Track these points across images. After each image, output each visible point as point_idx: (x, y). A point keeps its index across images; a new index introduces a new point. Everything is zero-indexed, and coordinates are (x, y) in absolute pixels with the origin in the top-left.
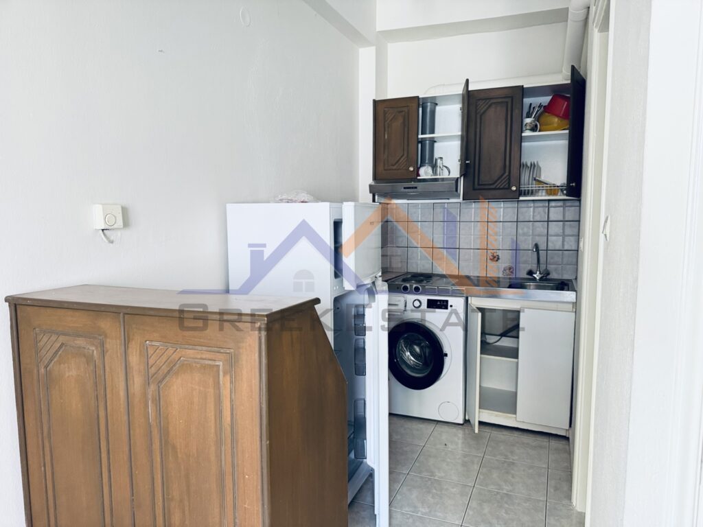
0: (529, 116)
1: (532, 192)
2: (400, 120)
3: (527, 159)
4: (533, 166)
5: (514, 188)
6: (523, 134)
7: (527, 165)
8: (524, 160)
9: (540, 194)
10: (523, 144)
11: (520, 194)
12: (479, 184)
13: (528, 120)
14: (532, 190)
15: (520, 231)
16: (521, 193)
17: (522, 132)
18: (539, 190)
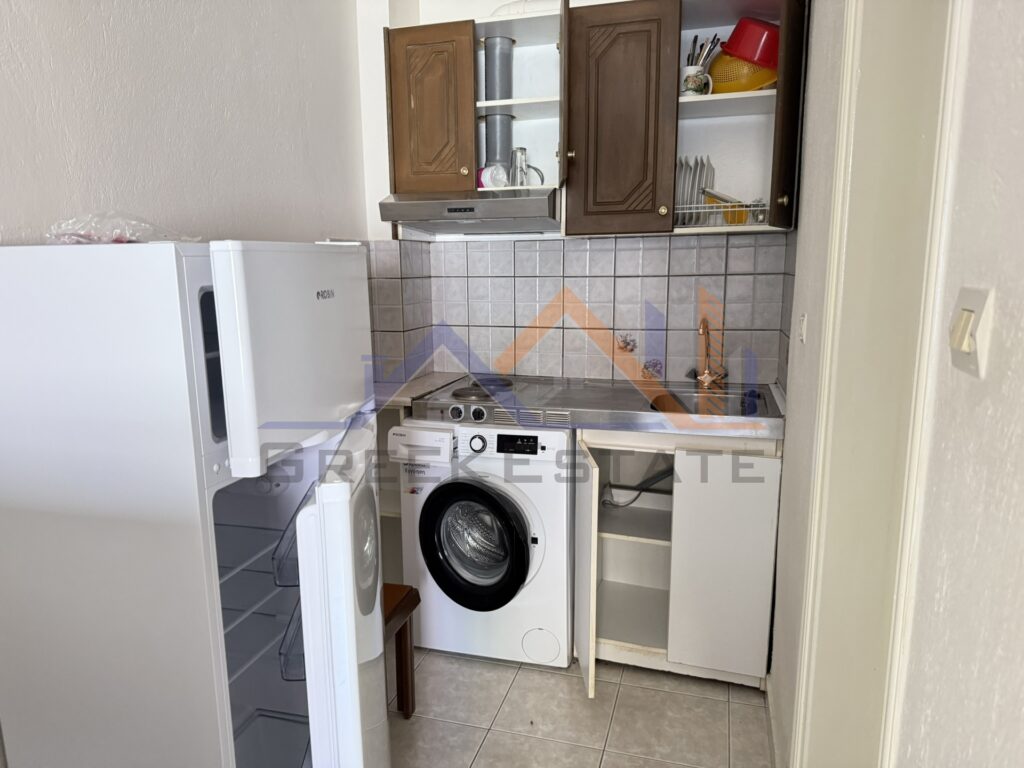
0: (692, 61)
1: (698, 219)
2: (440, 71)
3: (689, 152)
4: (700, 165)
5: (663, 210)
6: (682, 99)
7: (687, 163)
8: (682, 155)
9: (712, 221)
10: (680, 122)
11: (675, 224)
12: (596, 203)
13: (691, 71)
14: (698, 214)
15: (674, 294)
16: (677, 220)
17: (678, 96)
18: (711, 213)
